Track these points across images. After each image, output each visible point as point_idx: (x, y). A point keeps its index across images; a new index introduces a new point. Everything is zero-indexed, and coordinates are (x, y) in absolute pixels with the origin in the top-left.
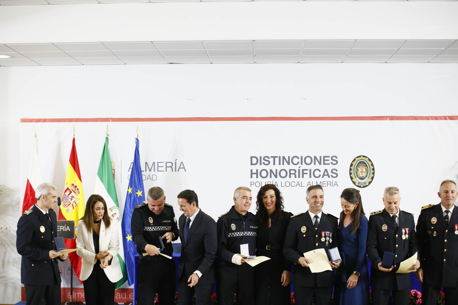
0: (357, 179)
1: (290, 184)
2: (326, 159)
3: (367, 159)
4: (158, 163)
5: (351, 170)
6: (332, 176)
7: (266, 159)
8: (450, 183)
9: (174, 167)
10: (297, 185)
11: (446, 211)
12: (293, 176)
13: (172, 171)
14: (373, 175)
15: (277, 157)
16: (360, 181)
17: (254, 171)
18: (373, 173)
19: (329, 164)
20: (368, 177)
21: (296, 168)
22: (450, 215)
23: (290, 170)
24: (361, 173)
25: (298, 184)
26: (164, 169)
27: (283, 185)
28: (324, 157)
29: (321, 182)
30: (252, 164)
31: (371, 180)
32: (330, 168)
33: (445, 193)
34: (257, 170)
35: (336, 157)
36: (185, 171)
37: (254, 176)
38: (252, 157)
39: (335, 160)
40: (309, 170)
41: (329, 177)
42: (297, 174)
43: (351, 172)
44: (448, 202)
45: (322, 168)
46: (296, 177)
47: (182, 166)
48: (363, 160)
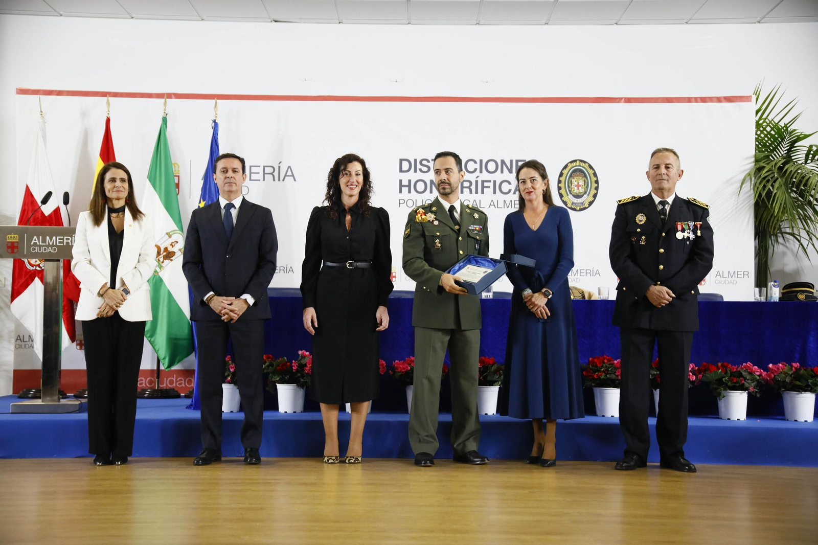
0: (570, 197)
3: (586, 166)
4: (251, 167)
5: (559, 182)
7: (425, 162)
8: (665, 151)
9: (276, 174)
11: (660, 203)
12: (466, 191)
13: (274, 180)
14: (596, 192)
16: (574, 200)
17: (405, 183)
18: (597, 188)
20: (587, 194)
21: (472, 177)
22: (668, 208)
24: (576, 188)
26: (260, 176)
28: (517, 161)
29: (511, 201)
30: (401, 171)
31: (593, 199)
33: (655, 170)
34: (410, 181)
36: (295, 180)
37: (405, 190)
38: (401, 160)
40: (492, 182)
42: (473, 187)
43: (560, 185)
44: (660, 183)
46: (471, 192)
47: (289, 173)
48: (580, 166)
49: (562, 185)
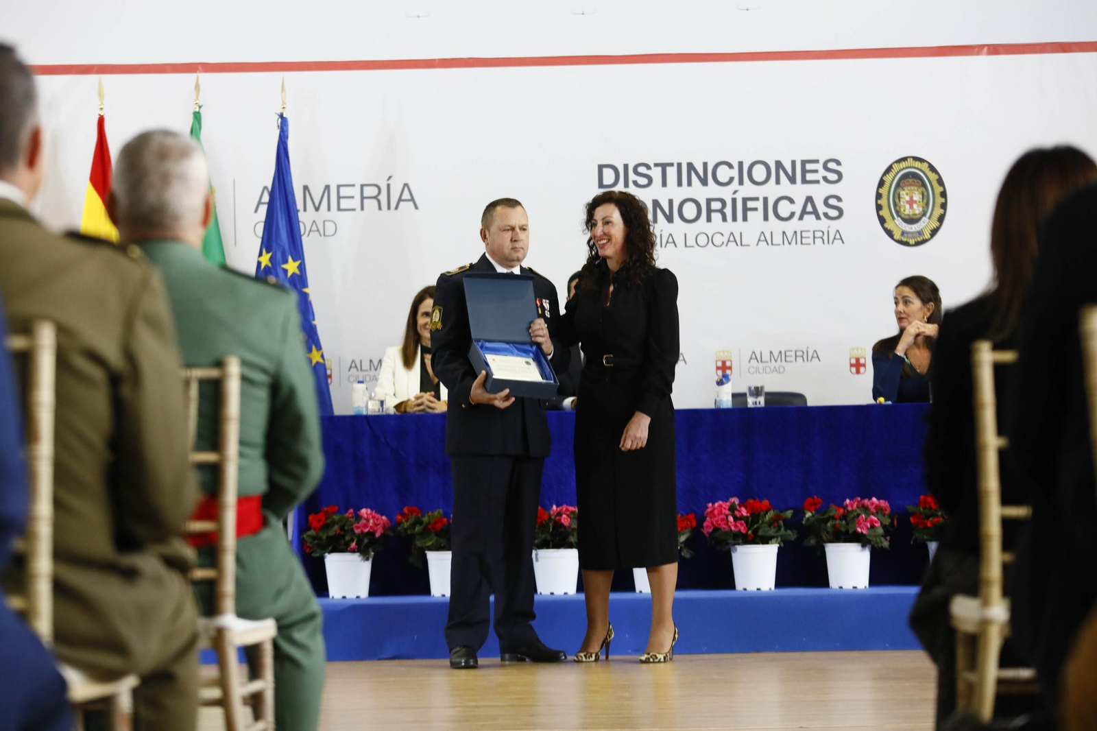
0: (897, 222)
1: (710, 240)
2: (809, 167)
3: (925, 166)
4: (339, 187)
5: (879, 196)
6: (826, 215)
7: (642, 170)
9: (383, 197)
10: (729, 241)
12: (716, 217)
13: (380, 208)
14: (942, 211)
15: (672, 165)
16: (905, 227)
18: (944, 206)
19: (817, 182)
20: (928, 215)
21: (726, 193)
23: (709, 201)
24: (908, 206)
25: (733, 239)
26: (355, 203)
27: (691, 241)
28: (804, 163)
29: (795, 232)
30: (601, 185)
31: (938, 224)
32: (819, 192)
35: (838, 163)
36: (416, 207)
38: (601, 167)
39: (834, 170)
40: (761, 200)
41: (818, 218)
42: (728, 211)
43: (879, 202)
45: (799, 192)
46: (724, 219)
47: (406, 196)
48: (915, 168)
49: (883, 202)
